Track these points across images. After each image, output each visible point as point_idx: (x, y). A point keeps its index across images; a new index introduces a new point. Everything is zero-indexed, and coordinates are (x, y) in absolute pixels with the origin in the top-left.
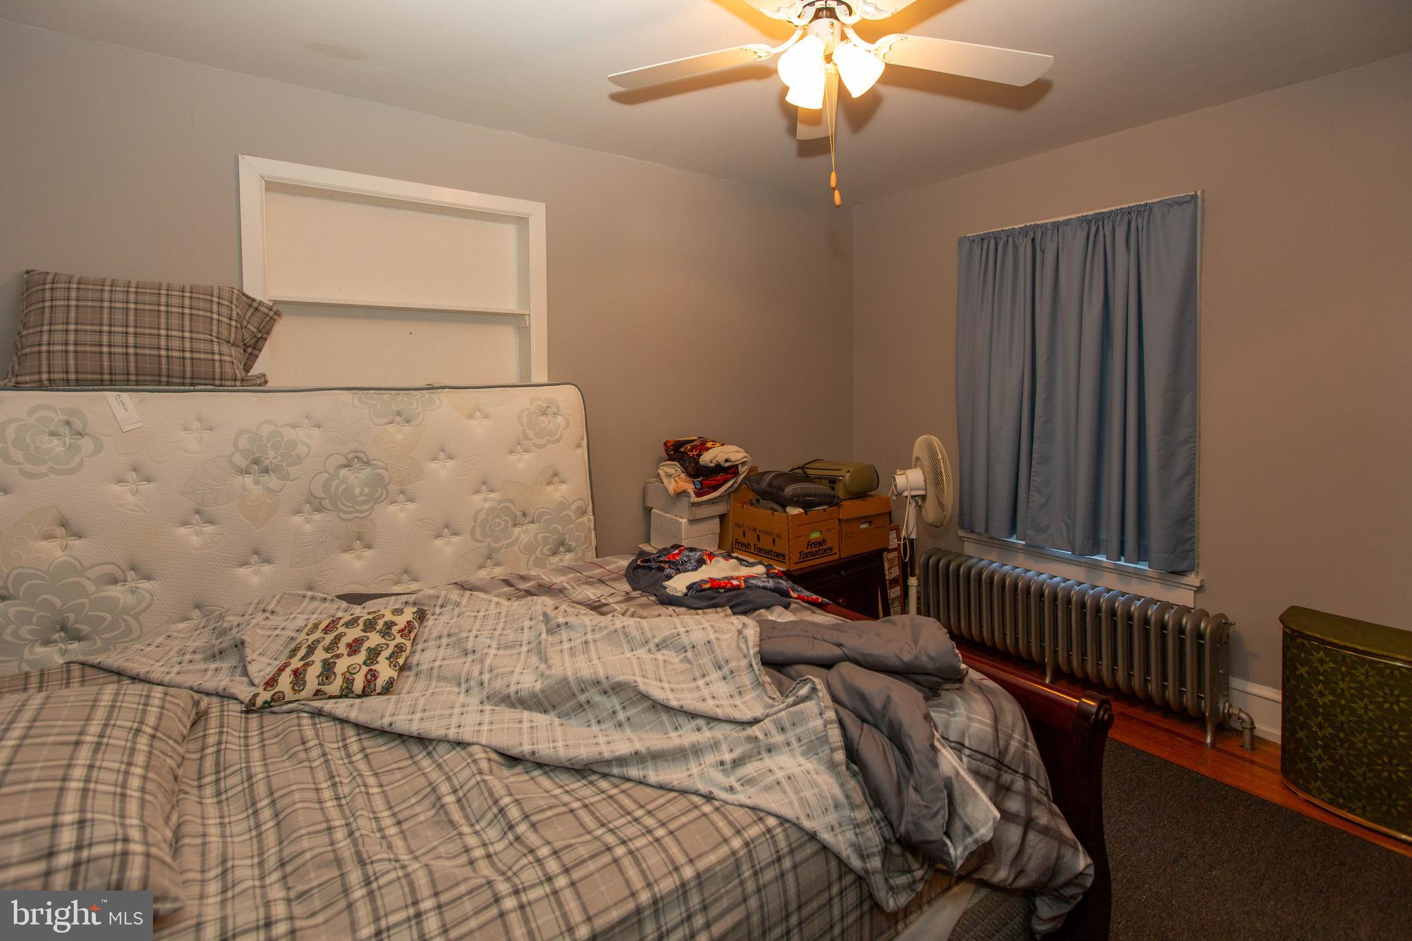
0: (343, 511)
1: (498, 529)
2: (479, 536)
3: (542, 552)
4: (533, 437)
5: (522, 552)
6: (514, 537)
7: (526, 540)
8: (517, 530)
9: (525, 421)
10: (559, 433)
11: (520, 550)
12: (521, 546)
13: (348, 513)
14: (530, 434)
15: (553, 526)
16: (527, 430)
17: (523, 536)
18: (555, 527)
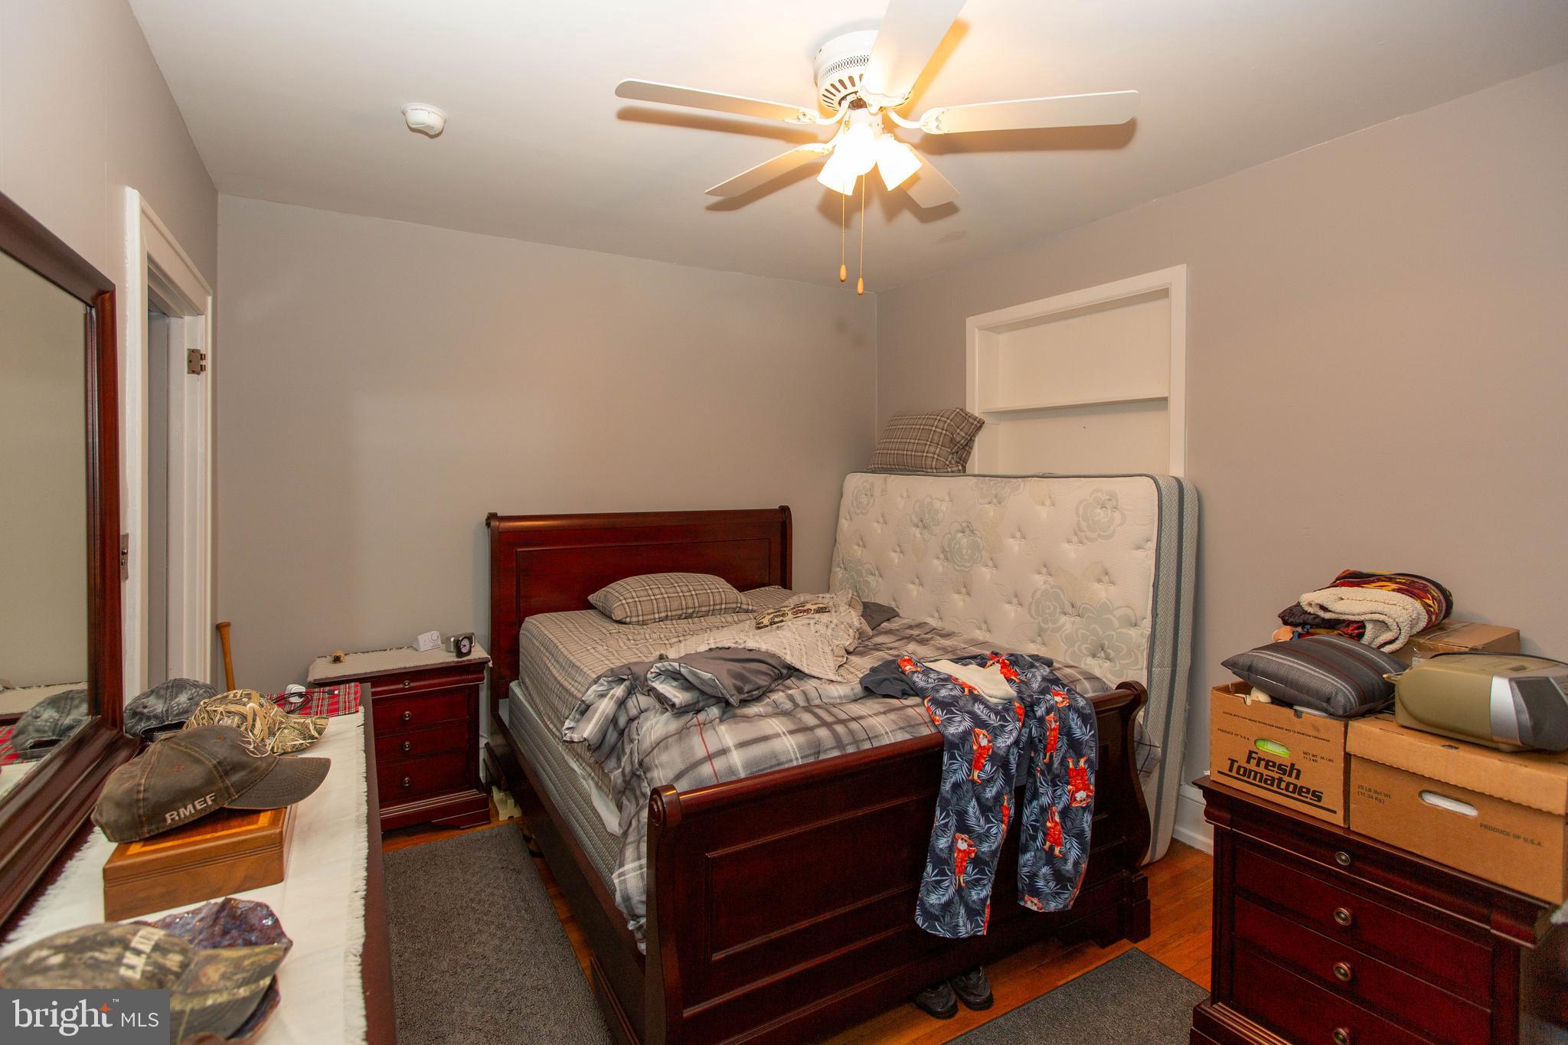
0: (956, 564)
1: (1047, 611)
2: (1033, 612)
3: (1079, 648)
4: (1086, 529)
5: (1062, 640)
6: (1058, 625)
7: (1069, 631)
8: (1064, 619)
9: (1081, 512)
10: (1112, 528)
11: (1061, 637)
12: (1063, 636)
13: (959, 566)
14: (1084, 525)
15: (1092, 627)
16: (1082, 522)
17: (1068, 626)
18: (1094, 628)
